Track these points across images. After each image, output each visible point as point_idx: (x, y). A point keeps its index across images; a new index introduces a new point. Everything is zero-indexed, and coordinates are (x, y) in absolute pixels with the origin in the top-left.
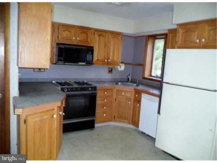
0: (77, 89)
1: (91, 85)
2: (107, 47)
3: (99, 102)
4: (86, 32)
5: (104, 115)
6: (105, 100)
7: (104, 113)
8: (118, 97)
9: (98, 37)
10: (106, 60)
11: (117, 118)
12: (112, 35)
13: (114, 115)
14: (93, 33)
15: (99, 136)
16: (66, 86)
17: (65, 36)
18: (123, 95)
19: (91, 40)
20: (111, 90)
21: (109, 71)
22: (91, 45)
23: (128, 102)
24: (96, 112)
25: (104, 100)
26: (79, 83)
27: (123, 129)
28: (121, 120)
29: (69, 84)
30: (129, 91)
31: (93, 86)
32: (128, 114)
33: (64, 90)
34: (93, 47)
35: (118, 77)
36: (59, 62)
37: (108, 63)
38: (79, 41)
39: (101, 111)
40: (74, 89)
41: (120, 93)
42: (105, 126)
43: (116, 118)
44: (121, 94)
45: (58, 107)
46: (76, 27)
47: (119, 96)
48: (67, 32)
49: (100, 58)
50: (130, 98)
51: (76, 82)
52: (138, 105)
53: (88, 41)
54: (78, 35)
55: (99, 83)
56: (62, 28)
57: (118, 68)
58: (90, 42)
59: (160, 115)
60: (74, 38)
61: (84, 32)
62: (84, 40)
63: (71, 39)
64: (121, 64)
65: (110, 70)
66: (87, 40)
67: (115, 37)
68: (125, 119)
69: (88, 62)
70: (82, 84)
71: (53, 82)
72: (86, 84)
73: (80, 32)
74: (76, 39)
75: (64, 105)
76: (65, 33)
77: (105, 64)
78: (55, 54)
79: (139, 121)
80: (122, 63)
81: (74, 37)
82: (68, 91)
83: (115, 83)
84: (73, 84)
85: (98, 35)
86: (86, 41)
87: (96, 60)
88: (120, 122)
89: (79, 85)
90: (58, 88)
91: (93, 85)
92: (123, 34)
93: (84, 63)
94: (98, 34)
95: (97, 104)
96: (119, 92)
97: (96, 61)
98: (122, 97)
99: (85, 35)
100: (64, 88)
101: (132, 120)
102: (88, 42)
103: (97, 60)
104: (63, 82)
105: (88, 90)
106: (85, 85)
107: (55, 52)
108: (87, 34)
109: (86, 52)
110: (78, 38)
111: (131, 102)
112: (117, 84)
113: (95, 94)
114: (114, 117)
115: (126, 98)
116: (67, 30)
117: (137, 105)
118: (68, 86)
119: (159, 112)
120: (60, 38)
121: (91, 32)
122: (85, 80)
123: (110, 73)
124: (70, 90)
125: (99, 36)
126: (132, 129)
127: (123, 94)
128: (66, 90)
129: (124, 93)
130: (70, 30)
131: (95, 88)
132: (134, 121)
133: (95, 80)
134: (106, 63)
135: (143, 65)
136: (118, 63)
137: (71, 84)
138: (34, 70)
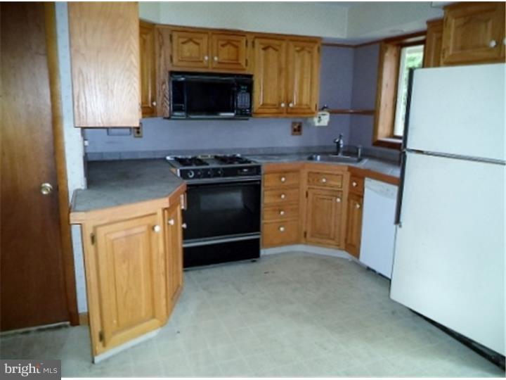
0: (215, 173)
1: (250, 162)
2: (284, 74)
3: (267, 199)
4: (235, 43)
5: (282, 229)
6: (283, 196)
7: (283, 224)
8: (313, 188)
9: (262, 52)
10: (283, 105)
11: (312, 236)
12: (296, 46)
13: (304, 229)
14: (250, 44)
15: (267, 275)
16: (194, 167)
17: (187, 54)
18: (324, 183)
19: (247, 61)
20: (297, 171)
21: (295, 130)
22: (247, 72)
23: (336, 200)
24: (262, 222)
25: (280, 196)
26: (223, 160)
27: (324, 260)
28: (321, 241)
29: (200, 162)
30: (337, 175)
31: (253, 164)
32: (335, 226)
33: (189, 174)
34: (251, 76)
35: (315, 142)
36: (176, 114)
37: (289, 112)
38: (219, 63)
39: (273, 221)
40: (209, 173)
41: (316, 180)
42: (283, 254)
43: (308, 235)
44: (318, 180)
45: (164, 209)
46: (210, 33)
47: (315, 187)
48: (191, 46)
49: (269, 101)
50: (340, 189)
51: (216, 157)
52: (358, 206)
53: (240, 62)
54: (215, 51)
55: (269, 157)
56: (179, 37)
57: (314, 123)
58: (244, 64)
59: (400, 226)
60: (206, 58)
61: (229, 42)
62: (230, 62)
63: (202, 62)
64: (320, 113)
65: (296, 127)
66: (237, 60)
67: (303, 49)
68: (331, 239)
69: (241, 110)
70: (229, 161)
71: (168, 158)
72: (239, 160)
73: (221, 43)
74: (213, 58)
75: (183, 207)
76: (186, 47)
77: (281, 113)
78: (167, 96)
79: (359, 242)
80: (323, 109)
81: (208, 55)
82: (196, 176)
83: (307, 157)
84: (208, 162)
85: (262, 46)
86: (235, 62)
87: (259, 106)
88: (318, 244)
89: (221, 164)
90: (173, 170)
91: (255, 162)
92: (324, 42)
93: (233, 114)
94: (261, 44)
95: (262, 205)
96: (314, 176)
97: (259, 108)
98: (321, 189)
99: (232, 49)
100: (188, 171)
101: (346, 240)
102: (240, 64)
103: (263, 105)
104: (190, 157)
105: (242, 173)
106: (236, 163)
107: (167, 92)
108: (236, 47)
109: (235, 89)
110: (216, 59)
111: (341, 199)
112: (311, 159)
113: (258, 183)
114: (305, 234)
115: (331, 191)
116: (191, 40)
117: (355, 205)
118: (197, 165)
119: (398, 221)
120: (175, 60)
121: (247, 42)
122: (238, 153)
123: (297, 135)
124: (201, 174)
125: (265, 49)
126: (346, 260)
127: (324, 180)
128: (191, 174)
129: (326, 179)
130: (197, 41)
131: (257, 170)
132: (349, 242)
133: (261, 152)
134: (285, 111)
135: (373, 113)
136: (313, 109)
137: (204, 161)
138: (108, 131)
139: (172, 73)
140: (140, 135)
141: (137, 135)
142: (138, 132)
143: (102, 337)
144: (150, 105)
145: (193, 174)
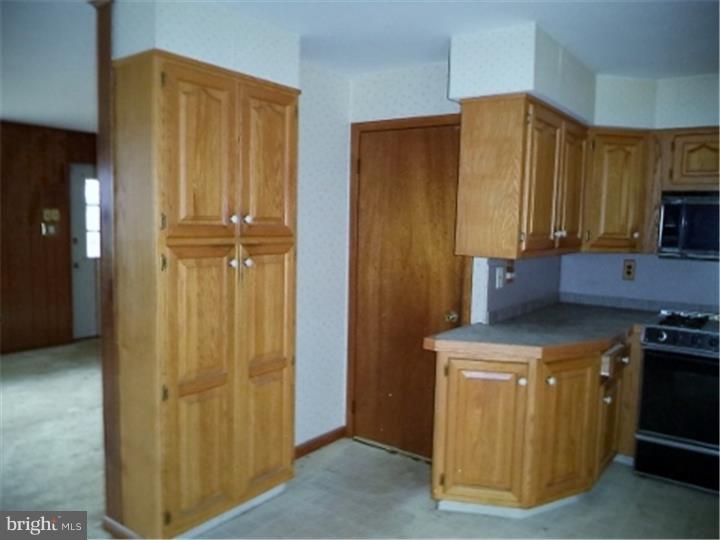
17: (696, 166)
33: (659, 336)
36: (667, 249)
56: (686, 143)
71: (663, 312)
76: (695, 156)
82: (670, 341)
100: (659, 331)
116: (703, 146)
120: (676, 175)
128: (662, 336)
130: (714, 146)
139: (665, 194)
140: (631, 276)
141: (626, 276)
142: (629, 273)
143: (442, 482)
144: (628, 236)
145: (665, 336)
